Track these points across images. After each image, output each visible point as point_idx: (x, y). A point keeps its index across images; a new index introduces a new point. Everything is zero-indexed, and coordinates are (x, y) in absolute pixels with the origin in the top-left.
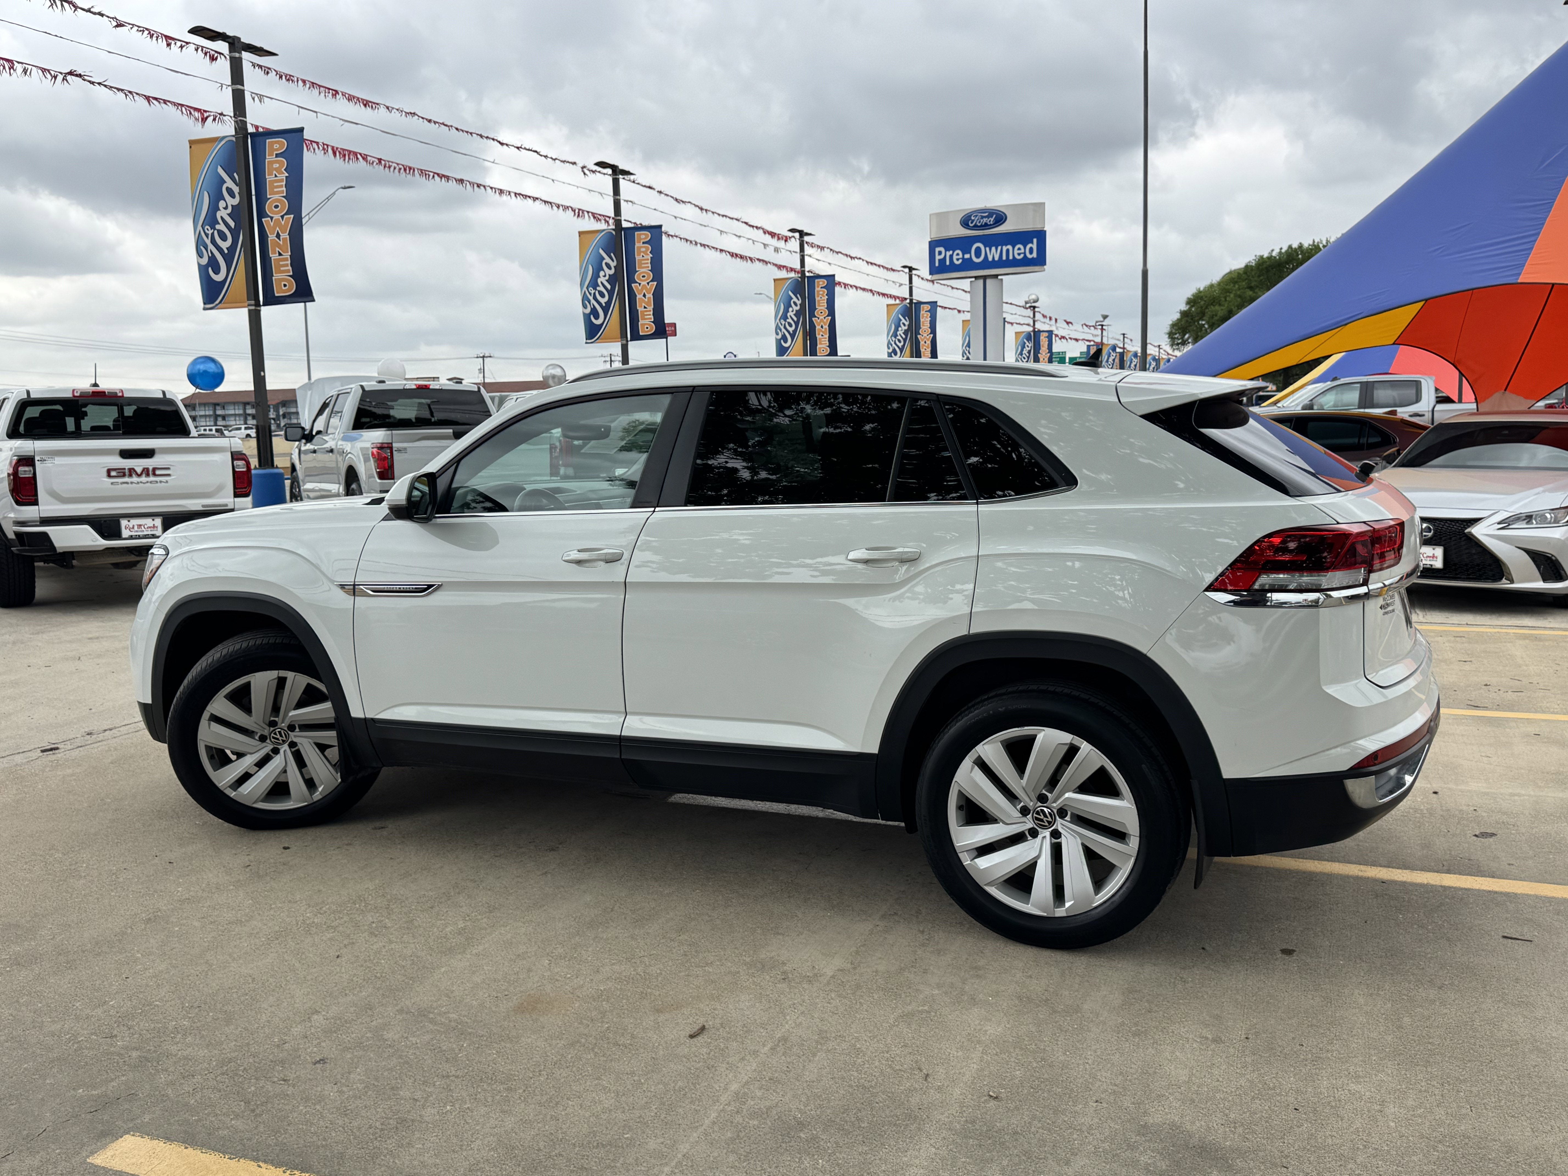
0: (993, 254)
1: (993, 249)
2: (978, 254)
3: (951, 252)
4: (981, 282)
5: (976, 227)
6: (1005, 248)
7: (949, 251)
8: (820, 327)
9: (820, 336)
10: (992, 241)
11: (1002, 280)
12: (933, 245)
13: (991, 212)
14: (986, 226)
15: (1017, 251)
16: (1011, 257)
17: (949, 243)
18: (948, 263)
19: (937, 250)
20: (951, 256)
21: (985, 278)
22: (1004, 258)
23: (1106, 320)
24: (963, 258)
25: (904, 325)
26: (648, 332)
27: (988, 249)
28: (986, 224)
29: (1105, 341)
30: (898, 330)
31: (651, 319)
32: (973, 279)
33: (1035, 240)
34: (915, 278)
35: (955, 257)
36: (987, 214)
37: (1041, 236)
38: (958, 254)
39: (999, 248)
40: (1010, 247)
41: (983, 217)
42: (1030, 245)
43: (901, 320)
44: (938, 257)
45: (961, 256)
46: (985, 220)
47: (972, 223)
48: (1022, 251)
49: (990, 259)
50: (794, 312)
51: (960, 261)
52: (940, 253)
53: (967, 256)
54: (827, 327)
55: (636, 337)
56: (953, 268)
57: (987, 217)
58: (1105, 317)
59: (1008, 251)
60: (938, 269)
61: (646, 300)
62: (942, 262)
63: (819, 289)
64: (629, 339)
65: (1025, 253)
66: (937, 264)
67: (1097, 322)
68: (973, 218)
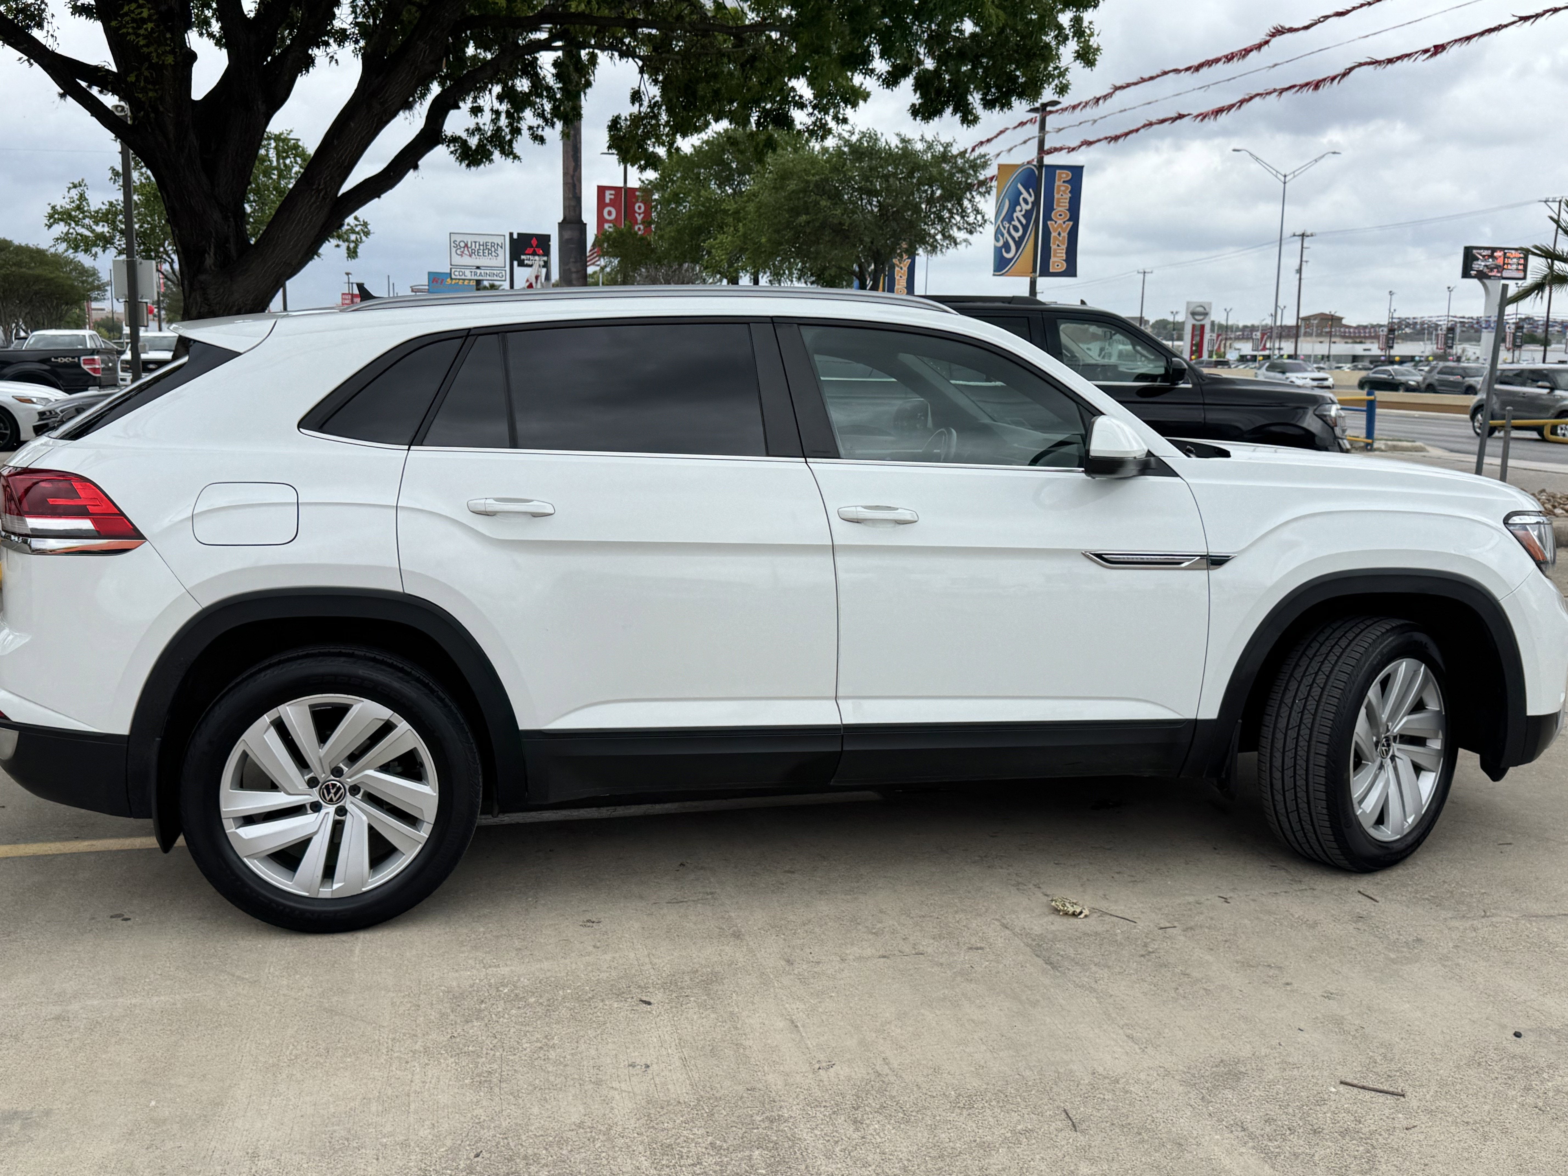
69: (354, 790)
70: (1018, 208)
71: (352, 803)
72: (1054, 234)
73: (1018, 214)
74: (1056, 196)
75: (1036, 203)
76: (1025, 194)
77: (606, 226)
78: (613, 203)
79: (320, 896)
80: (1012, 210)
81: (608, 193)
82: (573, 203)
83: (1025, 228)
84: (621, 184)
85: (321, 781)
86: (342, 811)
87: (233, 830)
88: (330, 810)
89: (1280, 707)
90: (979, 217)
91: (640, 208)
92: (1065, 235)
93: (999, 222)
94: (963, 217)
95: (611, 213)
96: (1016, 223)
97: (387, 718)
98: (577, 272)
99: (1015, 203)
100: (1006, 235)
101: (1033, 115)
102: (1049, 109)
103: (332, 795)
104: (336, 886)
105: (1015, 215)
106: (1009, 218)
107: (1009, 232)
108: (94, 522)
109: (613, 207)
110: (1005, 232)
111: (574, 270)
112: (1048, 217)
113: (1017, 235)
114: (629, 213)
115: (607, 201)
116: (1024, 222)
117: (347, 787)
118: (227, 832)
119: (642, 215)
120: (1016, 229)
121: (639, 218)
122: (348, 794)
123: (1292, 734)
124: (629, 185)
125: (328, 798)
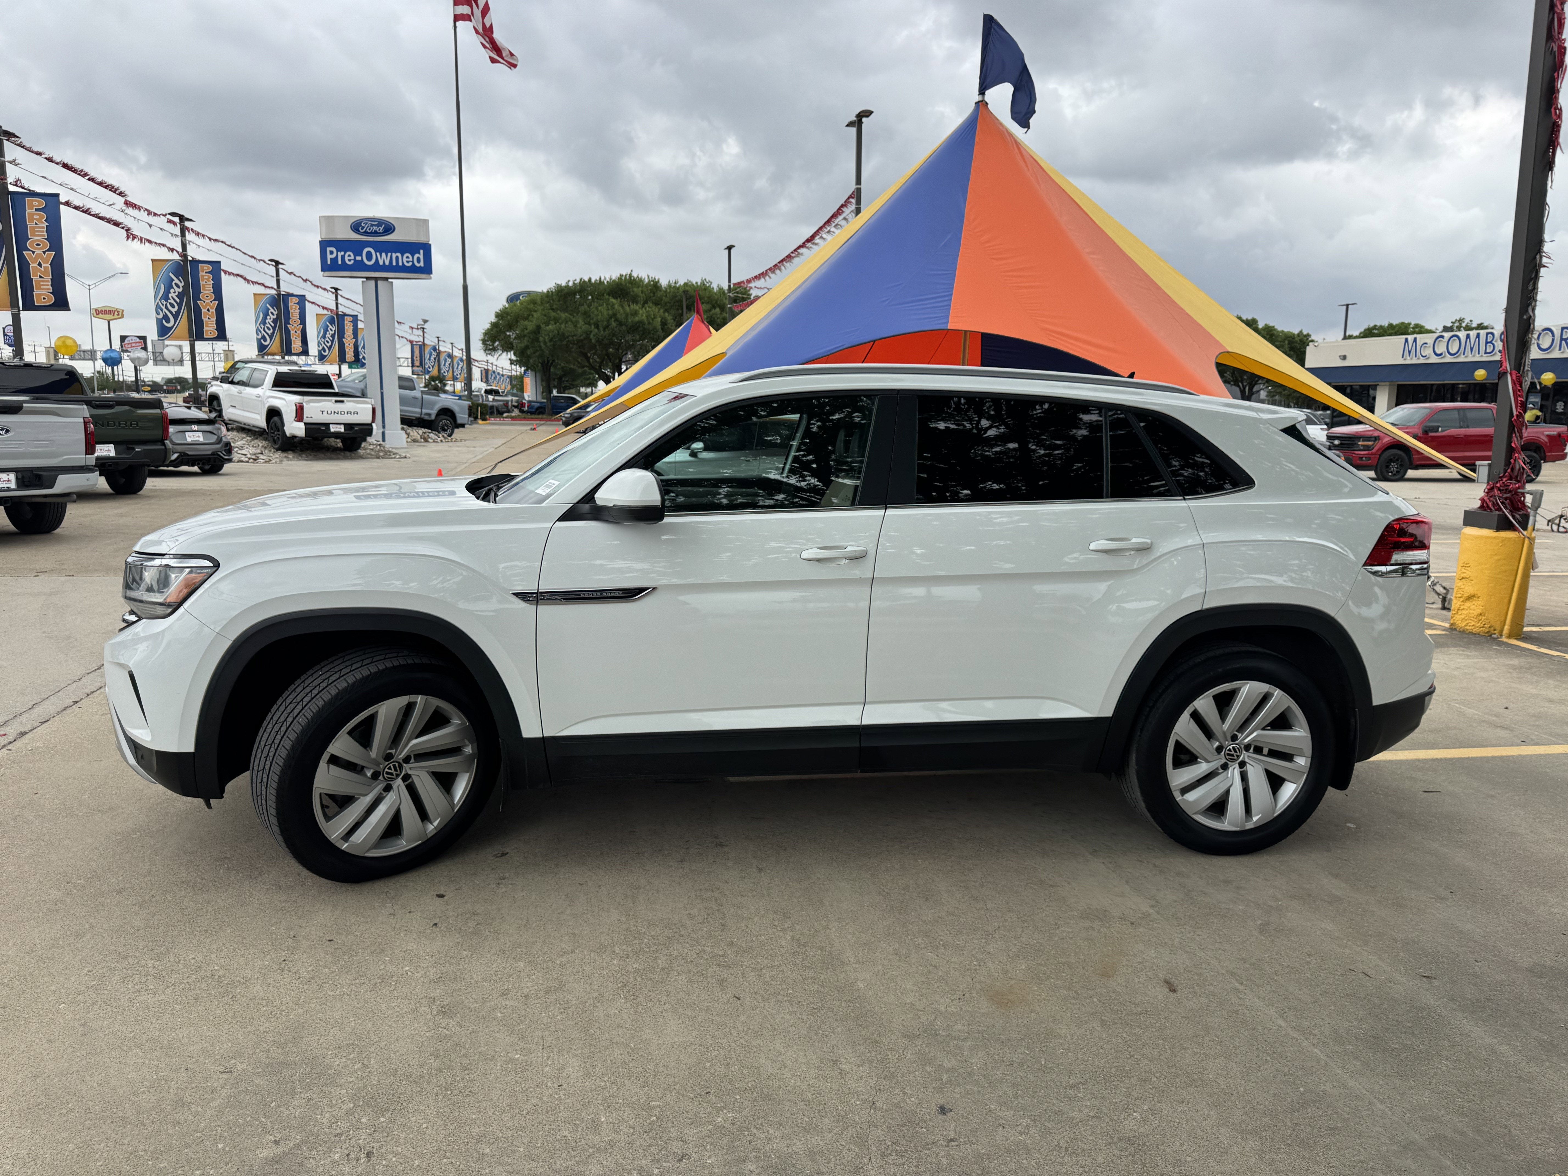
0: (384, 259)
1: (384, 254)
2: (369, 257)
3: (343, 253)
4: (373, 282)
5: (366, 233)
6: (394, 255)
7: (341, 251)
8: (206, 310)
9: (207, 319)
10: (382, 248)
11: (392, 282)
12: (324, 245)
13: (380, 222)
14: (375, 234)
15: (406, 259)
16: (400, 264)
17: (342, 245)
18: (340, 262)
19: (329, 249)
20: (343, 257)
21: (376, 279)
22: (394, 264)
23: (426, 324)
24: (355, 259)
25: (273, 314)
26: (44, 302)
27: (378, 254)
28: (376, 232)
29: (426, 342)
30: (266, 319)
31: (49, 289)
32: (365, 280)
33: (422, 251)
34: (281, 272)
35: (347, 258)
36: (376, 223)
37: (426, 248)
38: (349, 256)
39: (389, 254)
40: (399, 255)
41: (372, 225)
42: (417, 256)
43: (269, 309)
44: (329, 256)
45: (352, 257)
46: (375, 228)
47: (362, 229)
48: (411, 259)
49: (381, 263)
50: (177, 294)
51: (352, 262)
52: (331, 253)
53: (359, 258)
54: (214, 311)
55: (30, 306)
56: (344, 267)
57: (378, 225)
58: (425, 321)
59: (397, 258)
60: (329, 266)
61: (43, 269)
62: (335, 260)
63: (204, 274)
64: (21, 309)
65: (413, 262)
66: (329, 262)
67: (418, 325)
68: (363, 225)
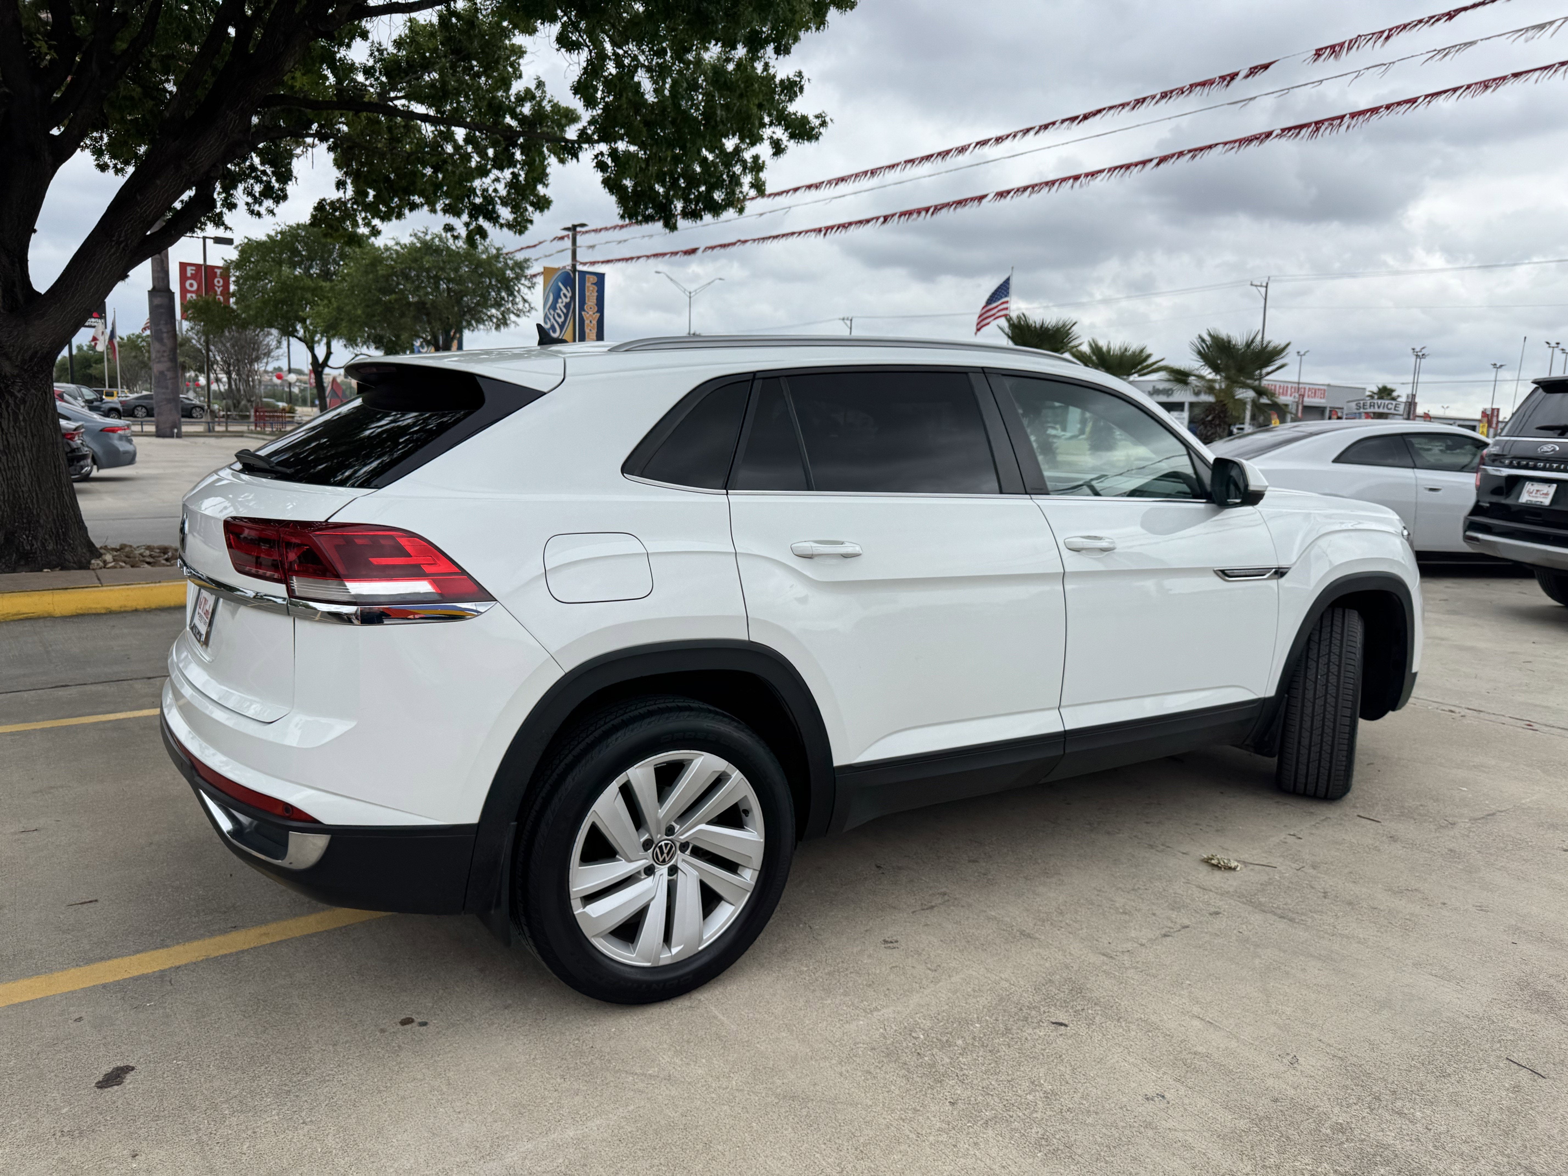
69: (684, 847)
70: (560, 301)
71: (683, 860)
72: (587, 322)
73: (560, 305)
74: (587, 294)
75: (573, 297)
76: (564, 291)
77: (189, 295)
78: (193, 277)
79: (661, 963)
80: (555, 301)
81: (189, 269)
82: (161, 275)
83: (566, 316)
84: (201, 262)
85: (656, 842)
86: (673, 870)
87: (581, 910)
88: (662, 871)
89: (1305, 683)
90: (527, 305)
91: (219, 282)
92: (595, 322)
93: (546, 310)
94: (513, 304)
95: (192, 285)
96: (559, 311)
97: (723, 769)
98: (167, 332)
99: (557, 297)
100: (552, 320)
101: (566, 233)
102: (578, 229)
103: (665, 855)
104: (675, 950)
105: (558, 306)
106: (554, 307)
107: (554, 318)
108: (434, 583)
109: (194, 279)
110: (551, 318)
111: (165, 330)
112: (582, 309)
113: (560, 320)
114: (210, 286)
115: (189, 275)
116: (565, 311)
117: (678, 844)
118: (575, 913)
119: (221, 289)
120: (559, 316)
121: (219, 291)
122: (679, 852)
123: (1321, 702)
124: (209, 263)
125: (661, 859)
